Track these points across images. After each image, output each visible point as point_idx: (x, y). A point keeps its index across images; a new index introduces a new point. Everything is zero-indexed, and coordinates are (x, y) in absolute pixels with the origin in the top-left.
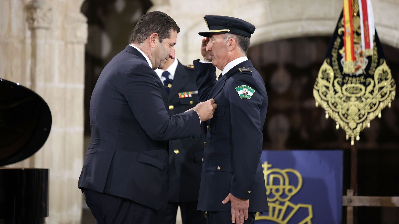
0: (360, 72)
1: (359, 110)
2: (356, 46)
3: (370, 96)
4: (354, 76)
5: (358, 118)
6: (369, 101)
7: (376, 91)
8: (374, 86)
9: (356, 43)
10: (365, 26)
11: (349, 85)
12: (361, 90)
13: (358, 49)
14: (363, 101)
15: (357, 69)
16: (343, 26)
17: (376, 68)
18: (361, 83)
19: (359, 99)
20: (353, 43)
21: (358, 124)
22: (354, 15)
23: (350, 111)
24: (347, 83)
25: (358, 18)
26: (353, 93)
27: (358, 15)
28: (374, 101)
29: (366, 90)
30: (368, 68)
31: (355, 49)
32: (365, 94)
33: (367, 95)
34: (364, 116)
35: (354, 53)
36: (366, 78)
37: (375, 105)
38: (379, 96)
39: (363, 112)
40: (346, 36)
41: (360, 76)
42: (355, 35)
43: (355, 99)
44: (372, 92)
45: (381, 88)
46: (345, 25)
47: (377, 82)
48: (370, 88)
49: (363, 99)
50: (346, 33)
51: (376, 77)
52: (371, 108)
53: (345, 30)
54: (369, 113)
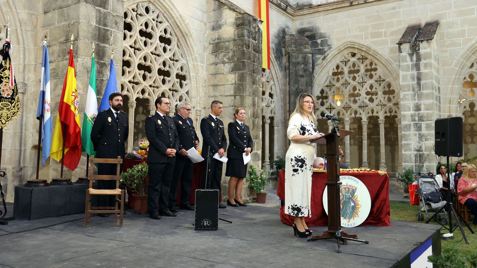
0: (9, 97)
1: (7, 115)
3: (13, 108)
4: (6, 98)
5: (6, 119)
6: (13, 111)
7: (16, 107)
8: (15, 104)
10: (11, 75)
11: (3, 102)
12: (9, 105)
14: (10, 111)
15: (8, 95)
17: (16, 95)
18: (9, 102)
19: (8, 109)
21: (6, 121)
23: (3, 115)
24: (2, 101)
26: (5, 106)
28: (15, 111)
29: (11, 105)
30: (13, 95)
32: (11, 107)
33: (12, 107)
34: (9, 117)
36: (11, 100)
37: (15, 113)
38: (17, 109)
39: (9, 116)
41: (9, 98)
43: (6, 109)
44: (14, 107)
45: (18, 105)
47: (16, 102)
48: (13, 105)
49: (10, 110)
51: (16, 100)
52: (13, 114)
54: (12, 116)
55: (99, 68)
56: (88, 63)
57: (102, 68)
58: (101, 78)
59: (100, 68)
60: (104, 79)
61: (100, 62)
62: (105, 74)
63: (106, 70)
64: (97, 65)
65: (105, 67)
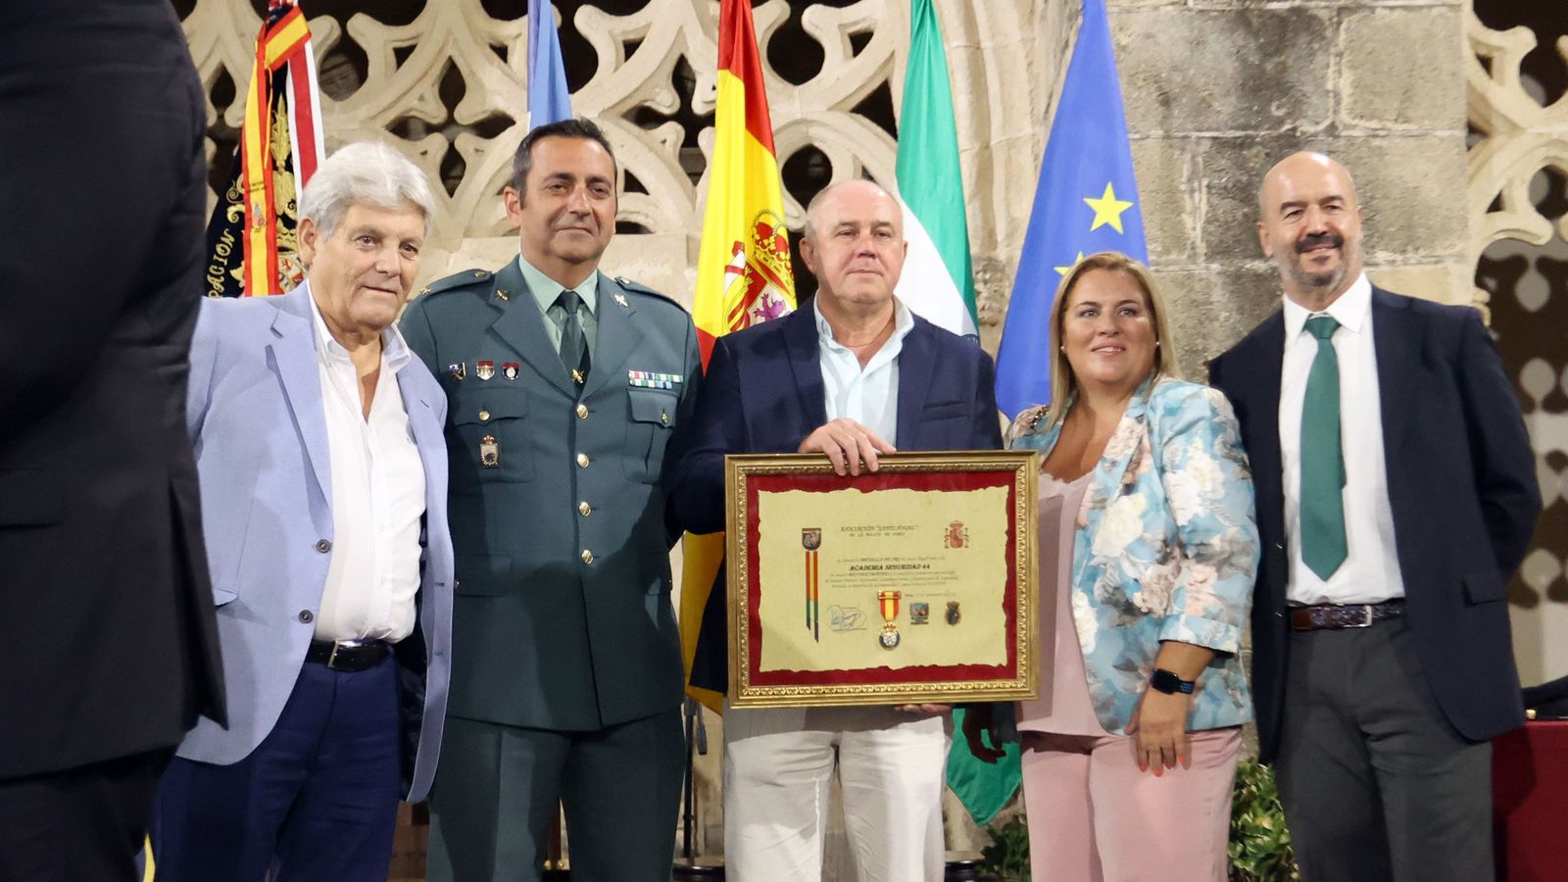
2: (281, 257)
9: (283, 249)
13: (289, 268)
16: (240, 198)
20: (277, 250)
22: (275, 168)
25: (287, 174)
27: (289, 167)
31: (282, 268)
35: (280, 277)
40: (251, 227)
42: (280, 224)
46: (249, 197)
50: (250, 220)
53: (249, 209)
55: (1254, 59)
56: (1163, 38)
57: (1278, 51)
58: (1281, 122)
59: (1267, 56)
60: (1306, 127)
61: (1263, 13)
62: (1308, 88)
63: (1320, 58)
64: (1240, 37)
65: (1303, 40)
